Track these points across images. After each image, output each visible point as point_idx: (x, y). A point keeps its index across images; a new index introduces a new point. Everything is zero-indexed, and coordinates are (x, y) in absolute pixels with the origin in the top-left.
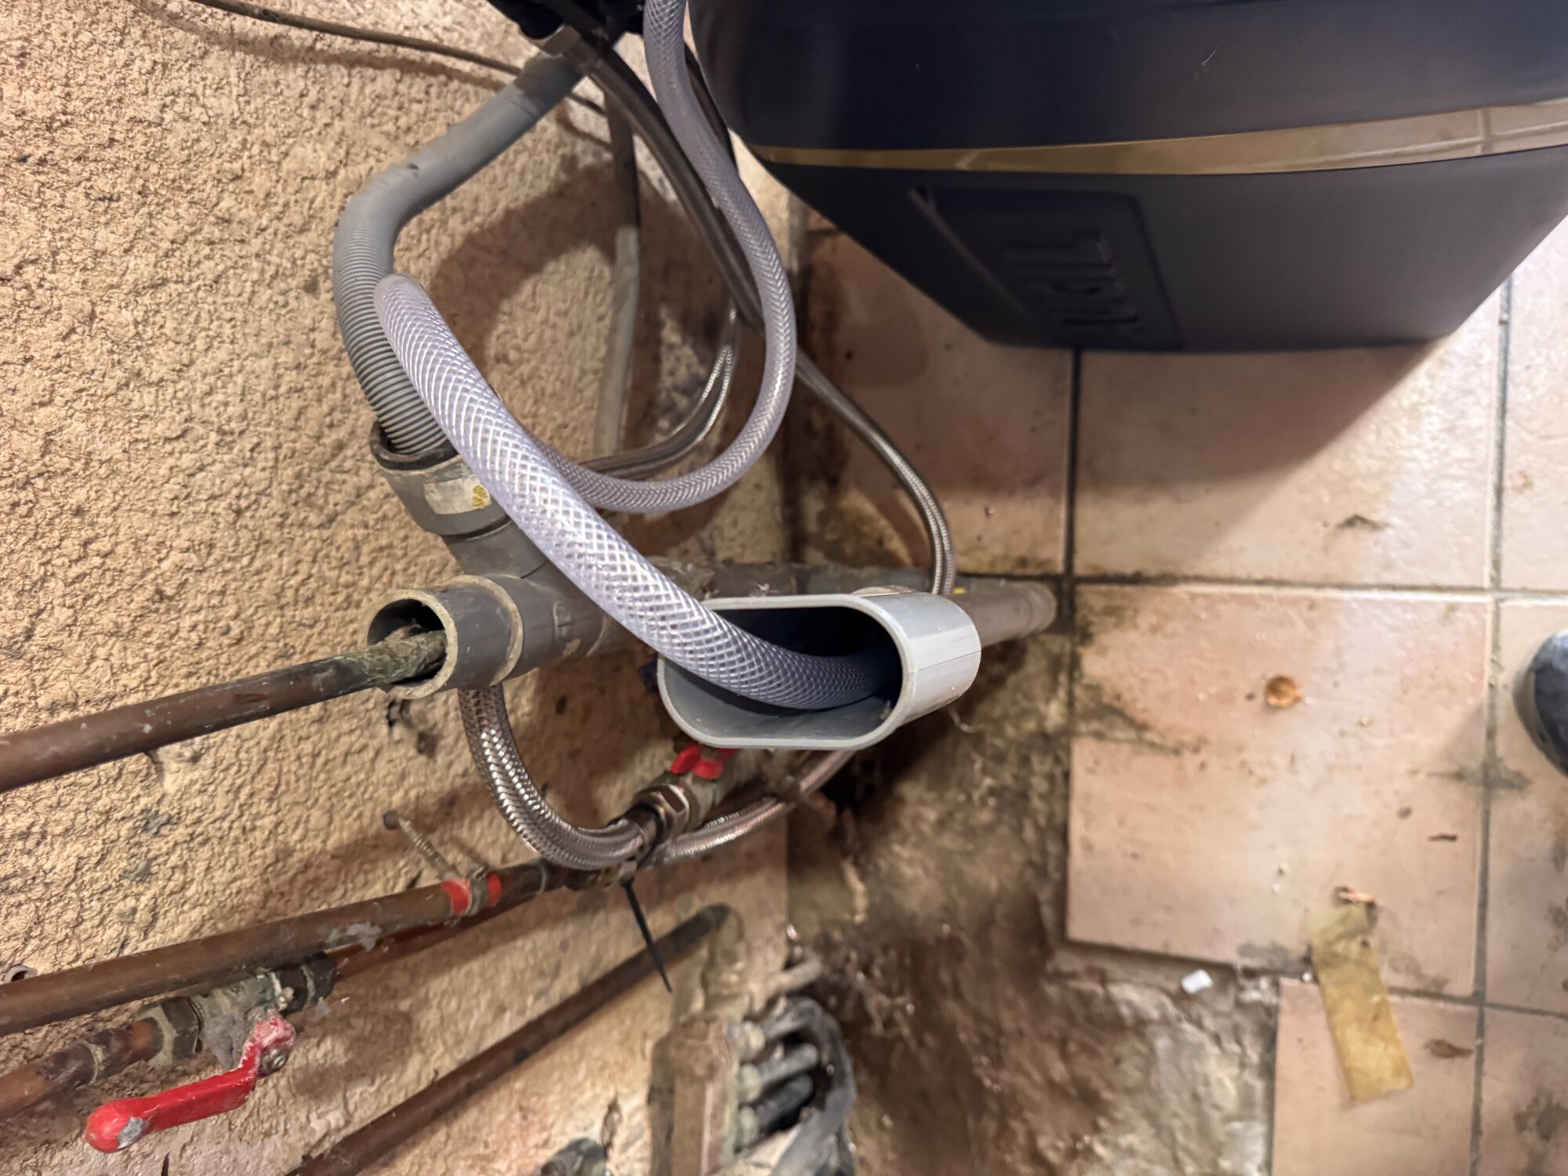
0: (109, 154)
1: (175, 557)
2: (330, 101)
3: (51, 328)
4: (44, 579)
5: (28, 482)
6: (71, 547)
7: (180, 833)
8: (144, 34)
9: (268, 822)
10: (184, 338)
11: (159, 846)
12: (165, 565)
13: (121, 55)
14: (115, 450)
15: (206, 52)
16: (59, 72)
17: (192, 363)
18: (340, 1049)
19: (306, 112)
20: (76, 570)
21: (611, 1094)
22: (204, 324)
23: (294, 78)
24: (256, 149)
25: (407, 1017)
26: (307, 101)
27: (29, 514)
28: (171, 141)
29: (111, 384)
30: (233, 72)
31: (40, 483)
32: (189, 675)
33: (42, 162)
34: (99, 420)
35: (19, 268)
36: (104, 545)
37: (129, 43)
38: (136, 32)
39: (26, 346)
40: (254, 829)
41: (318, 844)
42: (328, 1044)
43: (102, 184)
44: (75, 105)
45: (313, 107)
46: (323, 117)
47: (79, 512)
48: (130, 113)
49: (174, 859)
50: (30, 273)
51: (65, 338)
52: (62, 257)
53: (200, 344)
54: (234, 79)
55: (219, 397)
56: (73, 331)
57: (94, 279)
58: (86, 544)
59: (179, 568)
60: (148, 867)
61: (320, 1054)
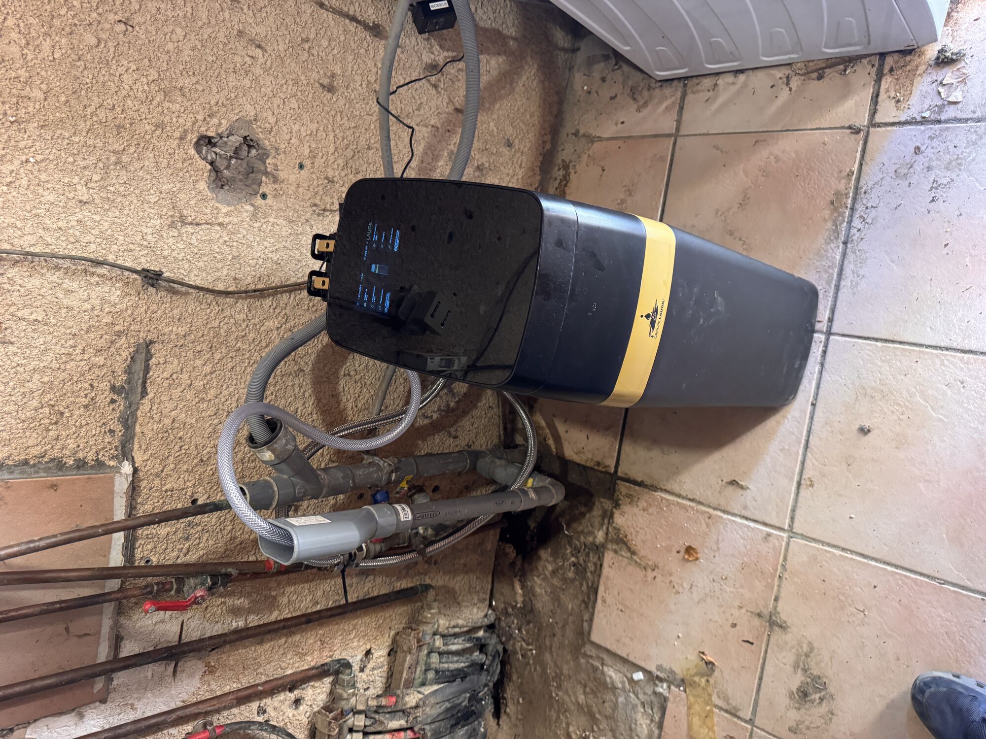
0: (202, 339)
1: (208, 449)
2: (281, 305)
3: (179, 389)
4: (168, 457)
5: (167, 431)
6: (177, 448)
7: (200, 528)
8: (217, 303)
9: (229, 528)
10: (219, 386)
11: (192, 531)
12: (204, 452)
13: (208, 311)
14: (193, 421)
15: (237, 302)
16: (189, 320)
17: (221, 393)
18: (246, 602)
19: (271, 311)
20: (177, 454)
21: (368, 647)
22: (227, 381)
23: (268, 302)
24: (251, 327)
25: (275, 598)
26: (272, 307)
27: (166, 439)
28: (222, 331)
29: (194, 403)
30: (246, 306)
31: (170, 431)
32: (208, 483)
33: (182, 346)
34: (189, 413)
35: (171, 376)
36: (186, 447)
37: (212, 307)
38: (214, 303)
39: (171, 395)
40: (224, 529)
41: (247, 536)
42: (242, 600)
43: (198, 348)
44: (194, 328)
45: (274, 309)
46: (277, 311)
47: (180, 438)
48: (209, 326)
49: (197, 535)
50: (174, 376)
51: (182, 392)
52: (185, 370)
53: (224, 387)
54: (245, 308)
55: (228, 402)
56: (185, 389)
57: (193, 374)
58: (181, 447)
59: (208, 453)
60: (188, 537)
61: (239, 602)
